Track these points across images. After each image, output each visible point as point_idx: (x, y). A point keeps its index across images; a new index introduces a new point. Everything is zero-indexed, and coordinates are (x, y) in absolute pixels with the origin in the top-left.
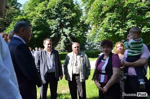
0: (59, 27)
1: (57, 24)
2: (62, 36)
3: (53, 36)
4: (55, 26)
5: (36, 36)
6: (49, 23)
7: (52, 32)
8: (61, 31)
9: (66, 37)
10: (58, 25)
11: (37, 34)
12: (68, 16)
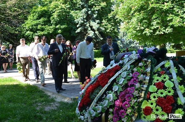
0: (85, 20)
1: (83, 16)
2: (89, 30)
3: (79, 31)
4: (81, 19)
5: (60, 31)
6: (74, 15)
7: (78, 26)
8: (88, 25)
9: (93, 32)
10: (85, 17)
11: (61, 29)
12: (97, 6)
